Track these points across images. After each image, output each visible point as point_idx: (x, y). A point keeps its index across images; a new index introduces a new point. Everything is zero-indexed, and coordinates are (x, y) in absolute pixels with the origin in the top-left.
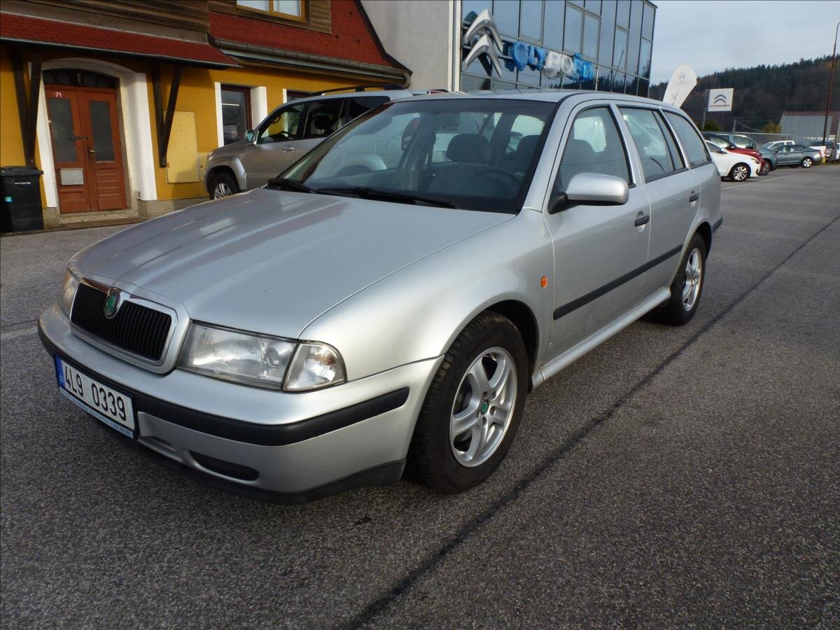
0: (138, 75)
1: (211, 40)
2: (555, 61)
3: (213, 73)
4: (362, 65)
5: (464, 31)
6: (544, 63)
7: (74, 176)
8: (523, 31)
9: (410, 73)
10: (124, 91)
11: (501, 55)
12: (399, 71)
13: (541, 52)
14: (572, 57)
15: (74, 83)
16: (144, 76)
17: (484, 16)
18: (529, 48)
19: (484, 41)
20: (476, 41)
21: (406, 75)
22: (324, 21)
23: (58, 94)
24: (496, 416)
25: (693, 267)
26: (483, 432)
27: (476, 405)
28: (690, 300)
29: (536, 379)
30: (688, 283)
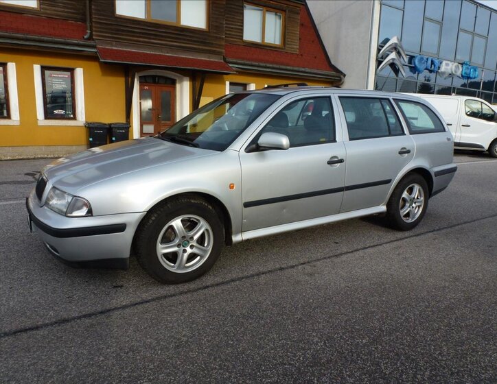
0: (185, 78)
1: (224, 59)
2: (447, 67)
3: (225, 76)
4: (313, 71)
5: (379, 50)
6: (439, 68)
7: (149, 129)
8: (423, 49)
9: (345, 75)
10: (178, 86)
11: (407, 64)
12: (338, 74)
13: (436, 62)
14: (462, 64)
15: (154, 82)
16: (188, 78)
17: (394, 40)
18: (427, 59)
19: (393, 55)
20: (388, 55)
21: (342, 76)
22: (295, 47)
23: (146, 88)
24: (195, 250)
25: (413, 196)
26: (183, 256)
27: (177, 241)
28: (411, 216)
29: (236, 238)
30: (408, 205)
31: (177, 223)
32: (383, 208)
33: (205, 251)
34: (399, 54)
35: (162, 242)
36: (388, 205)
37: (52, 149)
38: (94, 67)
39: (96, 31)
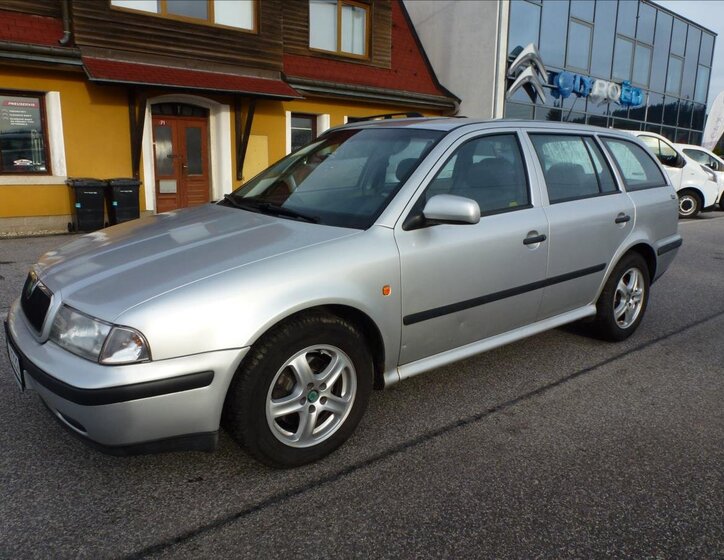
0: (223, 106)
1: (283, 77)
2: (602, 88)
3: (284, 103)
4: (415, 95)
5: (509, 64)
6: (591, 90)
7: (169, 186)
8: (569, 62)
9: (460, 101)
10: (212, 119)
11: (547, 84)
12: (449, 100)
13: (587, 80)
14: (620, 84)
15: (175, 113)
16: (228, 107)
17: (529, 50)
18: (575, 77)
19: (528, 72)
20: (521, 71)
21: (456, 103)
22: (386, 59)
23: (162, 122)
24: (328, 406)
25: (630, 287)
26: (309, 418)
27: (299, 393)
28: (626, 318)
29: (391, 378)
30: (623, 301)
31: (299, 361)
32: (590, 309)
33: (344, 405)
34: (536, 68)
35: (275, 397)
36: (599, 304)
37: (14, 222)
38: (79, 89)
39: (79, 32)
